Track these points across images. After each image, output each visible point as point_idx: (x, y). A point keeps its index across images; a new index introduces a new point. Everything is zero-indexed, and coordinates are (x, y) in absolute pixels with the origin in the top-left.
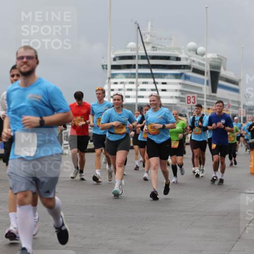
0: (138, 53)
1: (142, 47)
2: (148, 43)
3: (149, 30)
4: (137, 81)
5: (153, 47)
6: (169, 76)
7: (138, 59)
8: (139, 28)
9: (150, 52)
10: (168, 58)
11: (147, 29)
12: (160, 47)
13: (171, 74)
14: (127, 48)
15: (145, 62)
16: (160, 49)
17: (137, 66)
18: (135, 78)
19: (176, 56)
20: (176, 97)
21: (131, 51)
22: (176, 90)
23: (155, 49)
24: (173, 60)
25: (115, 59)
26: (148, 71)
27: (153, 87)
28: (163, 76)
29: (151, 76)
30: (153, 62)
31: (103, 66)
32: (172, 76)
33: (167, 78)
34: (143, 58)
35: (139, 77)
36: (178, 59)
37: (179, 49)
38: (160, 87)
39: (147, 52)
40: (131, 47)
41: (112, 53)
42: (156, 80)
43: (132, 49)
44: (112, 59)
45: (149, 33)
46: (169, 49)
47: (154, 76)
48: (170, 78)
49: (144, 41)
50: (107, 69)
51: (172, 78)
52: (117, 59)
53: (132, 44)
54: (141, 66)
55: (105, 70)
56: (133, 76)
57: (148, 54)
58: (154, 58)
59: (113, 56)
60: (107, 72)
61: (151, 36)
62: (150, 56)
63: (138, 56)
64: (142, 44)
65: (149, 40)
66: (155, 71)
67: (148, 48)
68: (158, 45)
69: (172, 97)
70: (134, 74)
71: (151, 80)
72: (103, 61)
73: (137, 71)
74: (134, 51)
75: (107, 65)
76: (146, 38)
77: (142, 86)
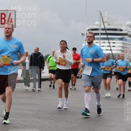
0: (100, 27)
1: (102, 24)
2: (106, 22)
3: (106, 15)
4: (100, 41)
5: (108, 24)
6: (116, 39)
7: (101, 30)
8: (101, 14)
9: (107, 27)
10: (116, 30)
11: (105, 15)
12: (112, 24)
13: (118, 38)
14: (95, 25)
15: (104, 32)
16: (112, 25)
17: (100, 34)
18: (99, 40)
19: (120, 29)
20: (120, 50)
21: (97, 26)
22: (120, 47)
23: (109, 25)
24: (119, 31)
25: (88, 30)
26: (105, 36)
27: (108, 45)
28: (113, 39)
29: (107, 39)
30: (108, 32)
31: (82, 34)
32: (118, 39)
33: (115, 40)
34: (103, 29)
35: (101, 40)
36: (121, 30)
37: (122, 25)
38: (112, 45)
39: (105, 27)
40: (97, 24)
41: (87, 27)
42: (110, 41)
43: (97, 25)
44: (87, 30)
45: (106, 17)
46: (117, 25)
47: (109, 39)
48: (117, 40)
49: (104, 21)
50: (84, 35)
51: (118, 40)
52: (89, 30)
53: (97, 23)
54: (102, 34)
55: (83, 36)
56: (97, 39)
57: (106, 28)
58: (109, 29)
59: (87, 29)
60: (84, 37)
61: (107, 18)
62: (107, 29)
63: (101, 29)
64: (102, 23)
65: (106, 20)
66: (109, 36)
67: (106, 25)
68: (111, 23)
69: (118, 50)
70: (98, 38)
71: (107, 41)
72: (82, 31)
73: (100, 36)
74: (98, 26)
75: (84, 34)
76: (105, 19)
77: (102, 44)
